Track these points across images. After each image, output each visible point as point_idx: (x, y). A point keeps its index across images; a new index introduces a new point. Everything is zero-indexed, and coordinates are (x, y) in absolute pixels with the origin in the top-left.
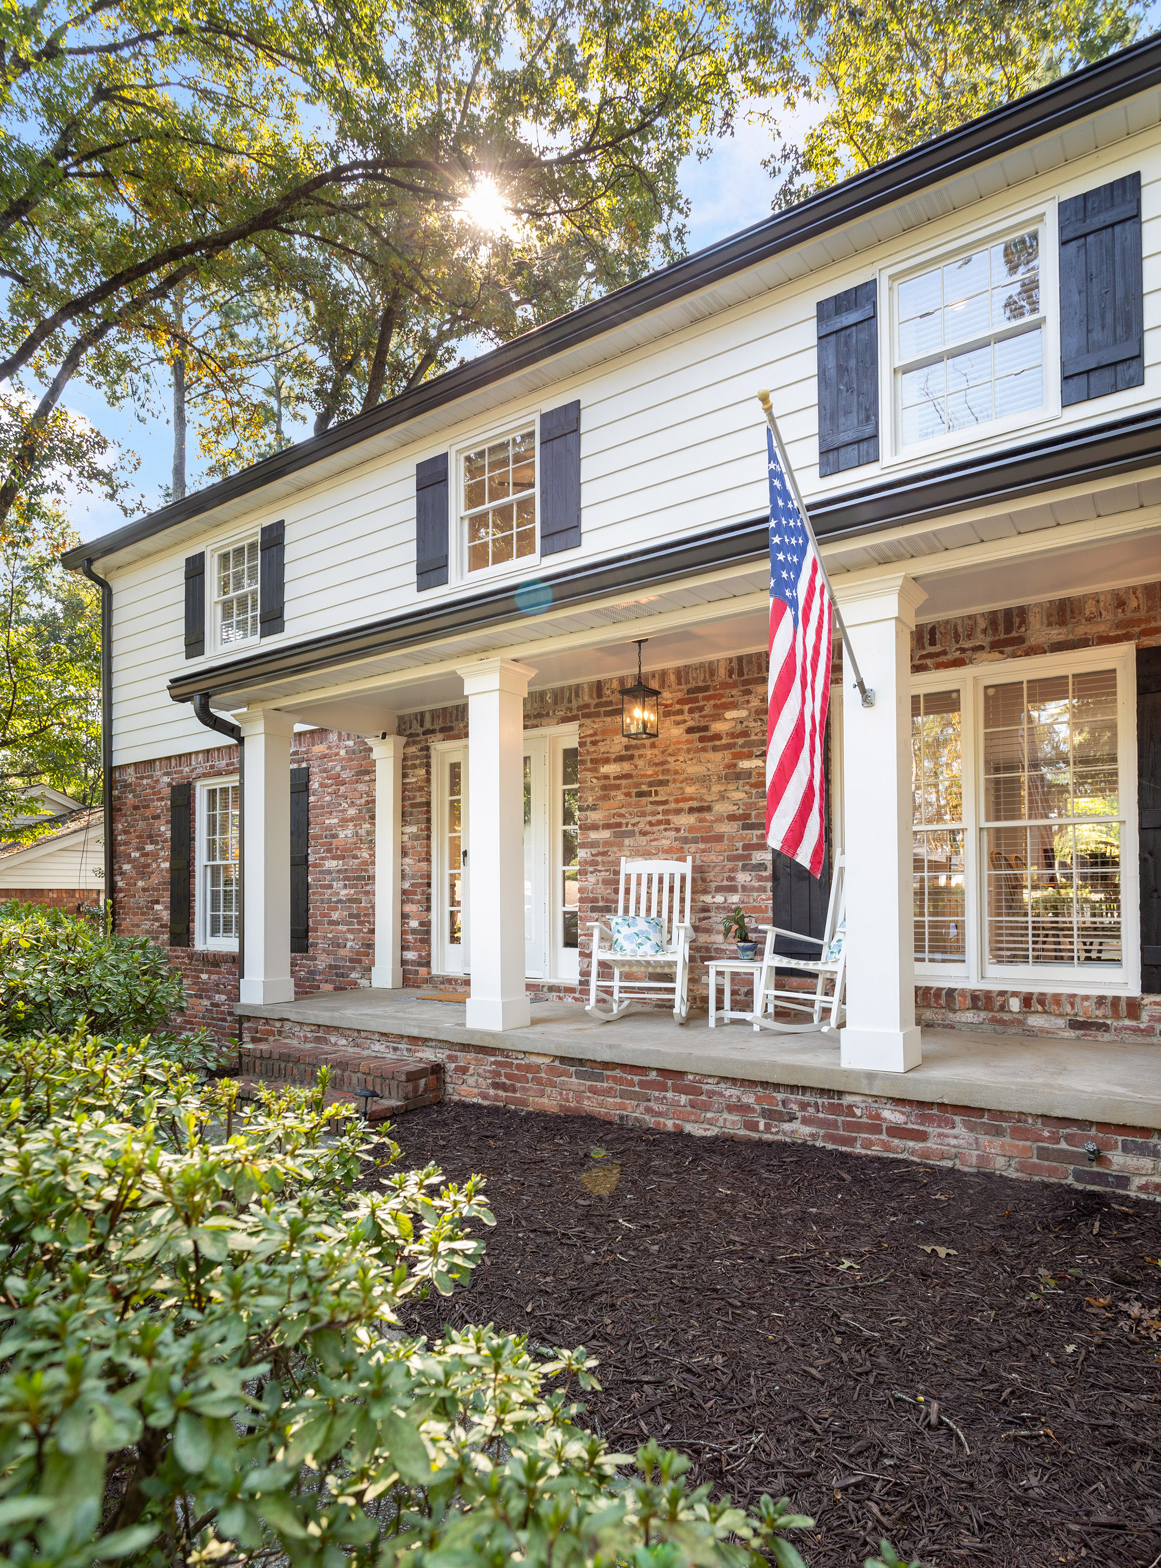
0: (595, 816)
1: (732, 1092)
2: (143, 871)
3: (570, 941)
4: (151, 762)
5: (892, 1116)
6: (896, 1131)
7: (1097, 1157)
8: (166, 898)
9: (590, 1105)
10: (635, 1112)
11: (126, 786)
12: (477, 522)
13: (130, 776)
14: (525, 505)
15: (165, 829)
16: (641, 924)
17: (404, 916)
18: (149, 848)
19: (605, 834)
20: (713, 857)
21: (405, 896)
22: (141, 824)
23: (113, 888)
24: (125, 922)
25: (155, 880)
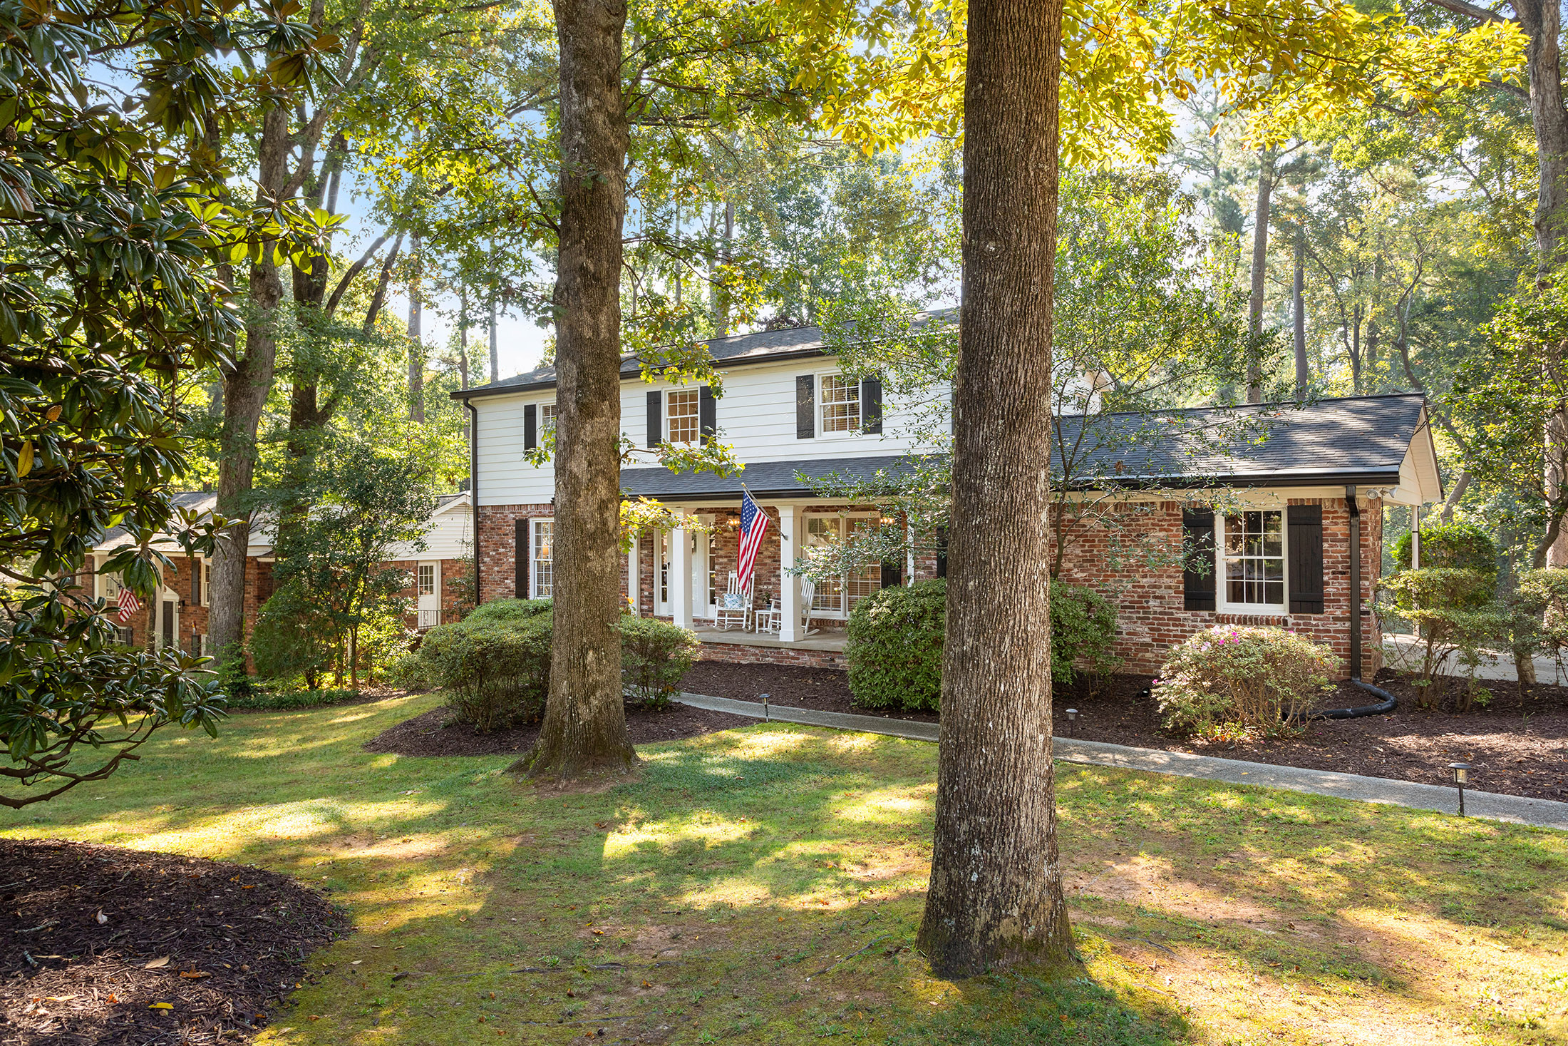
0: (721, 553)
1: (753, 650)
2: (497, 562)
3: (713, 602)
4: (503, 507)
5: (791, 654)
6: (793, 658)
7: (833, 660)
8: (513, 576)
9: (713, 657)
10: (726, 658)
11: (486, 516)
12: (674, 422)
13: (489, 512)
14: (694, 419)
15: (512, 542)
16: (735, 597)
17: (642, 590)
18: (501, 550)
19: (725, 560)
20: (763, 572)
21: (642, 581)
22: (496, 538)
23: (478, 570)
24: (486, 588)
25: (505, 567)
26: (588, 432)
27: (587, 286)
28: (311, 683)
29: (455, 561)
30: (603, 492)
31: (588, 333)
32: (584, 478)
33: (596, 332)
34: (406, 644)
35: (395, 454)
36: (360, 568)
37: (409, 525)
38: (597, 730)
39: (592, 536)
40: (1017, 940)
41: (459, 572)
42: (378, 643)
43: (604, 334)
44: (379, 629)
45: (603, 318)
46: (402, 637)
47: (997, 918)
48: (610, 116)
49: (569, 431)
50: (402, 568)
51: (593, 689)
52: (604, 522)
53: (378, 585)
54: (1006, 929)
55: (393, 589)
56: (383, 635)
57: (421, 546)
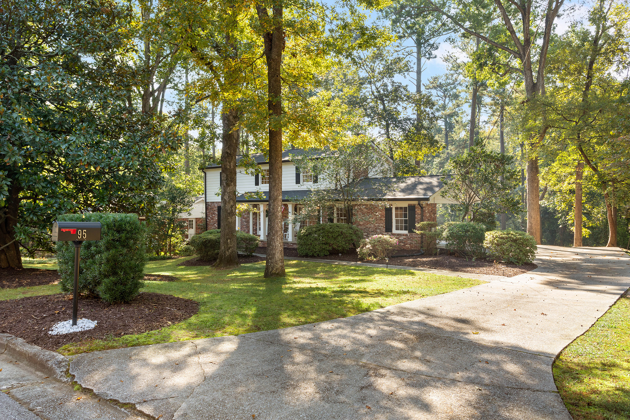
2: (212, 219)
4: (214, 202)
5: (291, 245)
8: (217, 223)
12: (263, 178)
13: (210, 204)
15: (217, 213)
18: (213, 215)
22: (212, 211)
23: (207, 221)
24: (209, 227)
25: (215, 220)
26: (228, 190)
27: (228, 156)
28: (158, 254)
29: (201, 218)
30: (232, 203)
31: (228, 167)
32: (227, 200)
33: (230, 167)
34: (185, 243)
35: (181, 186)
36: (171, 220)
37: (186, 208)
38: (230, 257)
39: (229, 213)
40: (275, 273)
41: (201, 222)
42: (177, 243)
43: (232, 167)
44: (177, 239)
45: (232, 164)
46: (184, 241)
47: (272, 270)
48: (234, 116)
49: (224, 190)
50: (184, 220)
51: (229, 248)
52: (232, 210)
53: (177, 225)
54: (274, 271)
55: (182, 227)
56: (179, 241)
57: (190, 214)
